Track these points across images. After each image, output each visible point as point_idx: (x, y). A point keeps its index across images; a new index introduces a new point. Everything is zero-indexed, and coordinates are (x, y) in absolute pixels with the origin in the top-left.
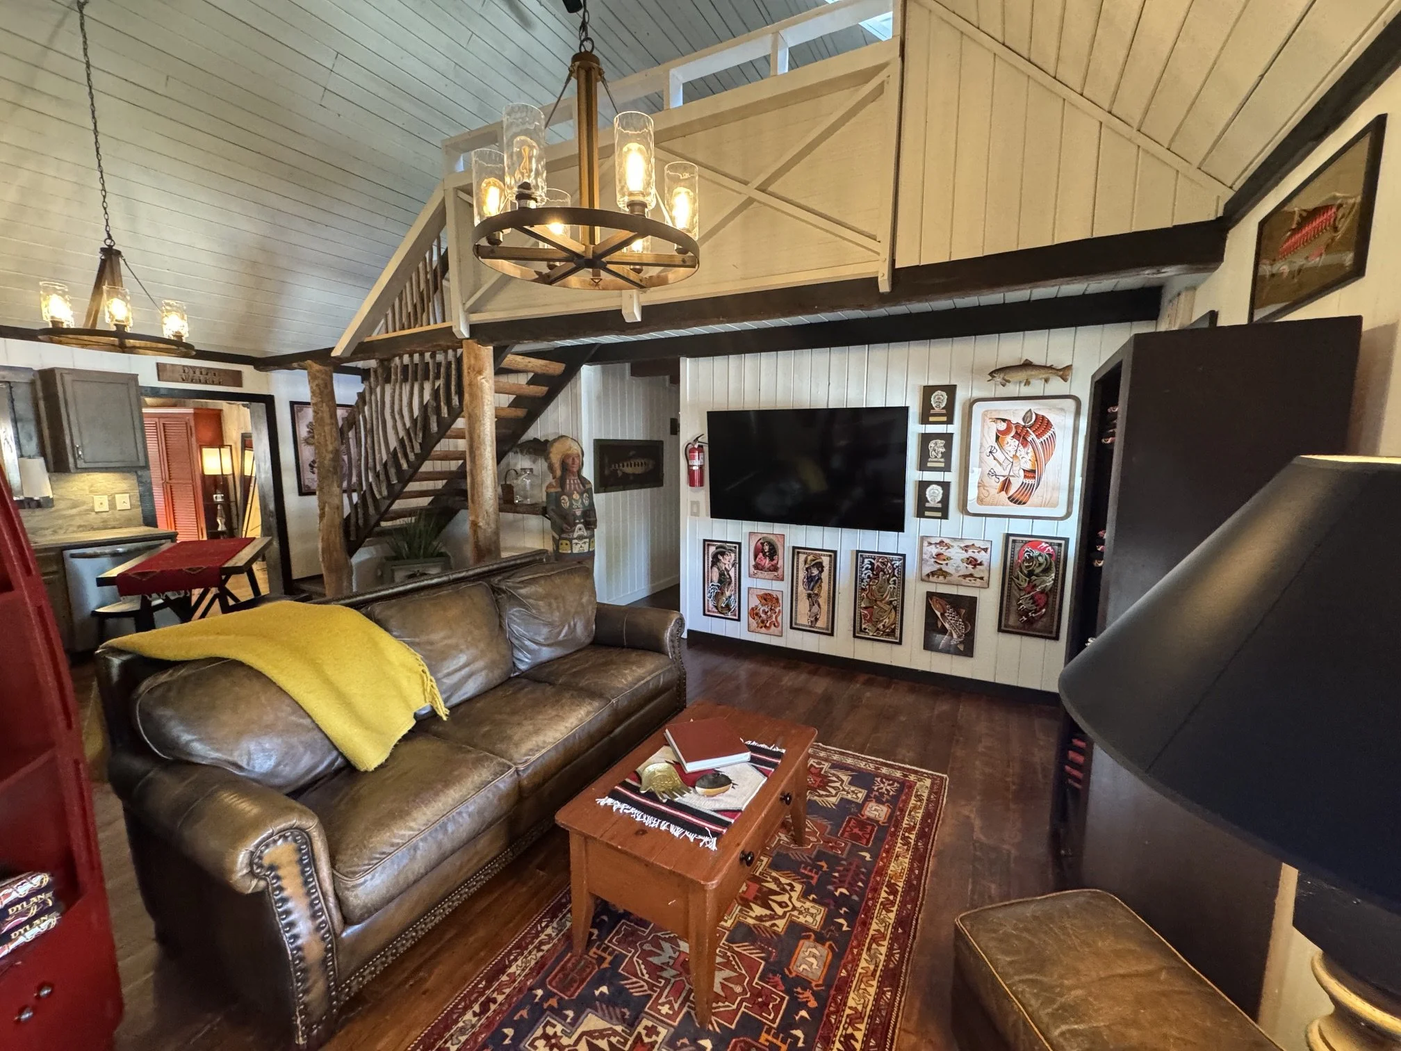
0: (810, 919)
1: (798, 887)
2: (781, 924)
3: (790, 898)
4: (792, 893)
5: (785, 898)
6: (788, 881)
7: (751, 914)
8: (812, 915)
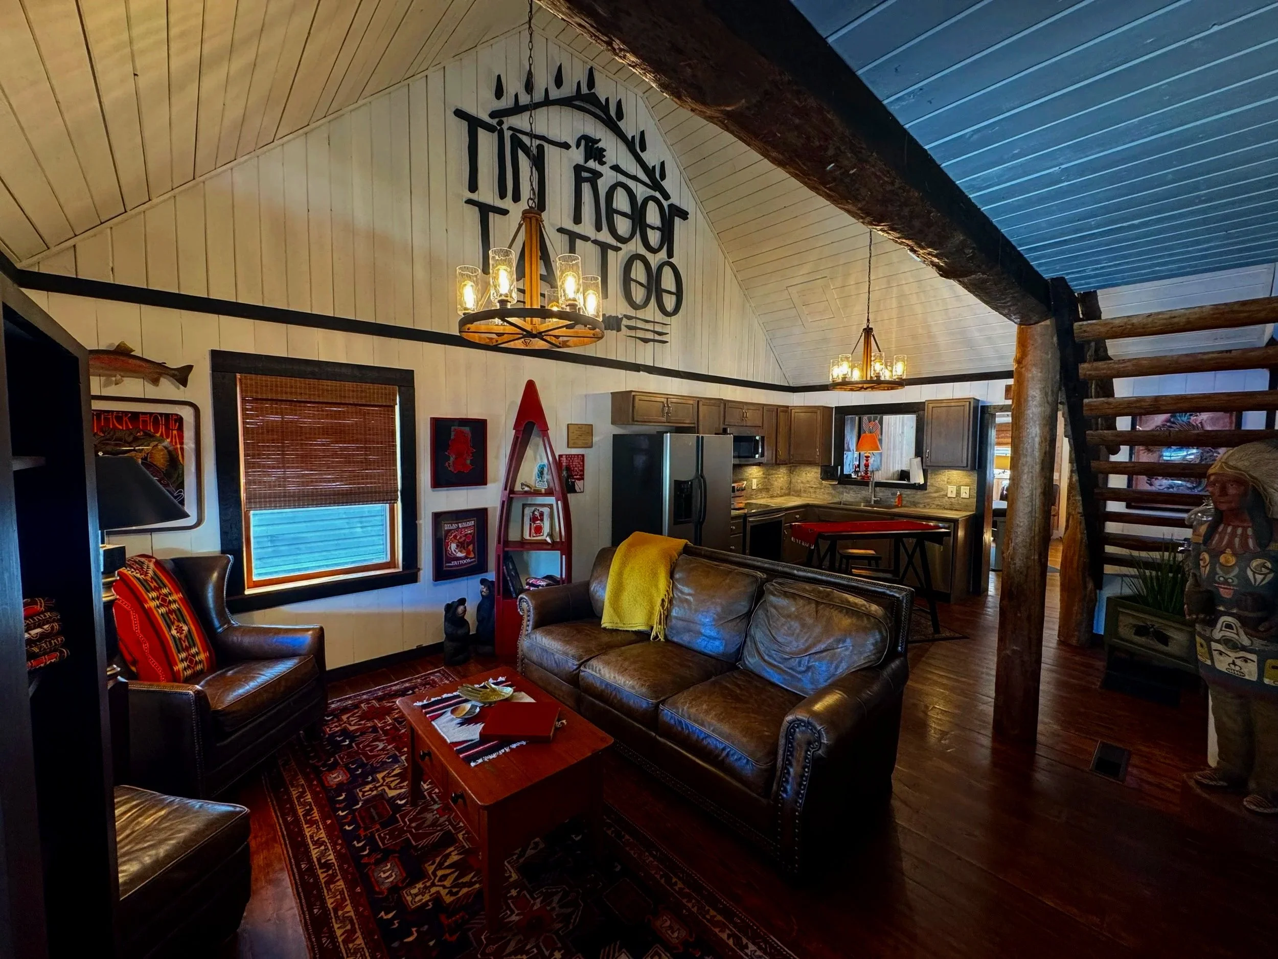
0: (414, 891)
1: (448, 899)
2: (431, 869)
3: (444, 887)
4: (447, 890)
5: (447, 883)
6: (460, 894)
7: (456, 852)
8: (416, 895)
